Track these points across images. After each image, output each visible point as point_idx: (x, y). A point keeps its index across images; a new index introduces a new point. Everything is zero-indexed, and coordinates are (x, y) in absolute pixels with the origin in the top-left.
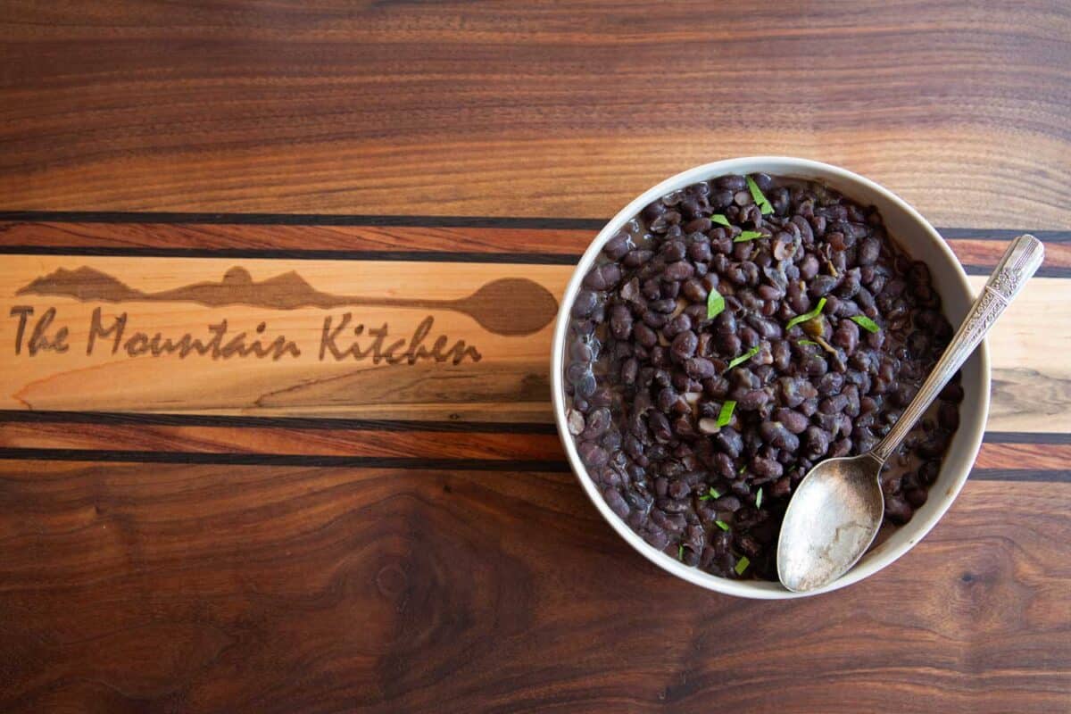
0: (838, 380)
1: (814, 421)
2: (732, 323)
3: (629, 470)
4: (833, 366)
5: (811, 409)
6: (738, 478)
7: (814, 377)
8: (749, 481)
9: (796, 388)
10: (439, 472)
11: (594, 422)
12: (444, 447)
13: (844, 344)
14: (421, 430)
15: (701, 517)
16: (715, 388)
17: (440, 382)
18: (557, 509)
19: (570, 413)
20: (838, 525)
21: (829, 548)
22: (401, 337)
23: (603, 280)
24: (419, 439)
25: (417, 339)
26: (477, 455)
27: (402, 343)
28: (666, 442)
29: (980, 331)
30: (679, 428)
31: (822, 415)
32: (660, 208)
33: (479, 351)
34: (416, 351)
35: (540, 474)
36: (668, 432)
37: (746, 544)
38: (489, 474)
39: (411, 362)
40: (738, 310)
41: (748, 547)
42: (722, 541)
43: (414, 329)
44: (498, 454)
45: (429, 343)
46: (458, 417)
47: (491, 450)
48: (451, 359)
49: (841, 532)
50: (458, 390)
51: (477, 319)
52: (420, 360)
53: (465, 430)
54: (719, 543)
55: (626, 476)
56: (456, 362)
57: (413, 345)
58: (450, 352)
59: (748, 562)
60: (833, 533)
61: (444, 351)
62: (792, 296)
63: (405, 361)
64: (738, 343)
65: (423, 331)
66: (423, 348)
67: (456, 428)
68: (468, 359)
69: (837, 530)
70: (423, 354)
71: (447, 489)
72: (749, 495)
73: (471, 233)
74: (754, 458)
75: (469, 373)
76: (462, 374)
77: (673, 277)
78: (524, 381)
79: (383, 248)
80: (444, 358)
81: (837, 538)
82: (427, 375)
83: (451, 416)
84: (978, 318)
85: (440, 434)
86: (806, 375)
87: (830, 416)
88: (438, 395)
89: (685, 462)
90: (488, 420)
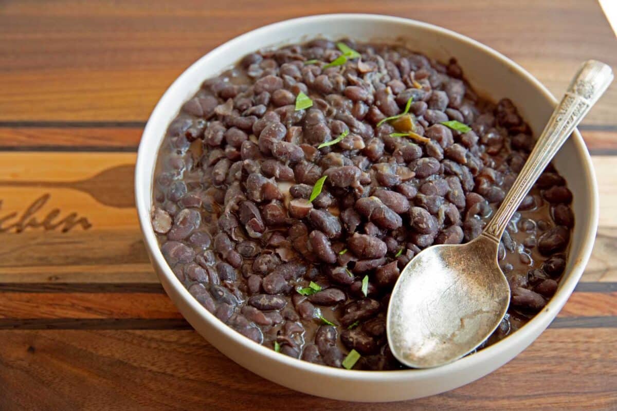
0: (434, 164)
1: (416, 202)
2: (320, 115)
3: (219, 269)
4: (427, 152)
5: (411, 190)
6: (338, 264)
7: (409, 161)
8: (351, 266)
9: (391, 170)
10: (27, 331)
11: (181, 219)
12: (37, 307)
13: (437, 135)
14: (13, 291)
15: (300, 312)
16: (306, 172)
17: (45, 247)
18: (154, 368)
19: (156, 212)
20: (461, 314)
21: (453, 335)
22: (14, 211)
23: (200, 106)
24: (11, 300)
25: (29, 213)
26: (71, 314)
27: (14, 215)
28: (259, 235)
29: (568, 123)
30: (269, 212)
31: (422, 196)
32: (257, 57)
33: (90, 221)
34: (27, 221)
35: (138, 332)
36: (258, 220)
37: (355, 337)
38: (83, 333)
39: (19, 231)
40: (327, 109)
41: (357, 339)
42: (326, 335)
43: (29, 203)
44: (96, 312)
45: (40, 216)
46: (57, 278)
47: (88, 309)
48: (61, 227)
49: (466, 321)
50: (62, 254)
51: (93, 195)
52: (29, 229)
53: (61, 290)
54: (322, 338)
55: (215, 276)
56: (65, 231)
57: (24, 217)
58: (61, 223)
59: (358, 356)
60: (458, 322)
61: (55, 221)
62: (380, 100)
63: (14, 230)
64: (328, 131)
65: (37, 205)
66: (34, 219)
67: (54, 289)
68: (79, 227)
69: (461, 320)
70: (33, 224)
71: (32, 350)
72: (353, 284)
73: (98, 132)
74: (352, 235)
75: (76, 240)
76: (71, 240)
77: (263, 88)
78: (132, 246)
79: (14, 144)
80: (54, 227)
81: (462, 326)
82: (33, 242)
83: (50, 278)
84: (565, 114)
85: (34, 294)
86: (402, 160)
87: (432, 196)
88: (41, 259)
89: (280, 251)
90: (89, 281)
